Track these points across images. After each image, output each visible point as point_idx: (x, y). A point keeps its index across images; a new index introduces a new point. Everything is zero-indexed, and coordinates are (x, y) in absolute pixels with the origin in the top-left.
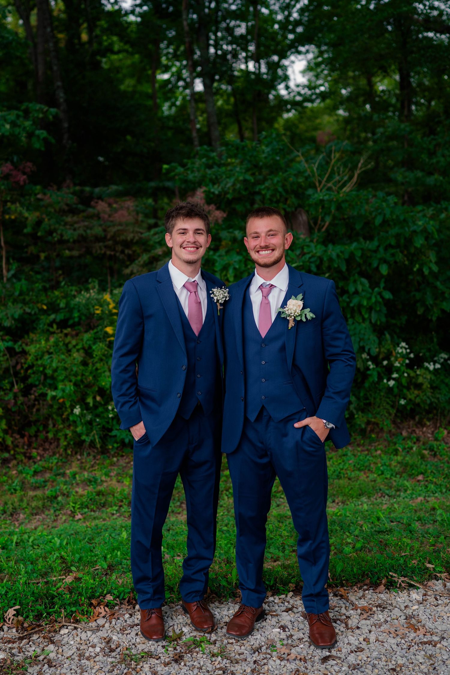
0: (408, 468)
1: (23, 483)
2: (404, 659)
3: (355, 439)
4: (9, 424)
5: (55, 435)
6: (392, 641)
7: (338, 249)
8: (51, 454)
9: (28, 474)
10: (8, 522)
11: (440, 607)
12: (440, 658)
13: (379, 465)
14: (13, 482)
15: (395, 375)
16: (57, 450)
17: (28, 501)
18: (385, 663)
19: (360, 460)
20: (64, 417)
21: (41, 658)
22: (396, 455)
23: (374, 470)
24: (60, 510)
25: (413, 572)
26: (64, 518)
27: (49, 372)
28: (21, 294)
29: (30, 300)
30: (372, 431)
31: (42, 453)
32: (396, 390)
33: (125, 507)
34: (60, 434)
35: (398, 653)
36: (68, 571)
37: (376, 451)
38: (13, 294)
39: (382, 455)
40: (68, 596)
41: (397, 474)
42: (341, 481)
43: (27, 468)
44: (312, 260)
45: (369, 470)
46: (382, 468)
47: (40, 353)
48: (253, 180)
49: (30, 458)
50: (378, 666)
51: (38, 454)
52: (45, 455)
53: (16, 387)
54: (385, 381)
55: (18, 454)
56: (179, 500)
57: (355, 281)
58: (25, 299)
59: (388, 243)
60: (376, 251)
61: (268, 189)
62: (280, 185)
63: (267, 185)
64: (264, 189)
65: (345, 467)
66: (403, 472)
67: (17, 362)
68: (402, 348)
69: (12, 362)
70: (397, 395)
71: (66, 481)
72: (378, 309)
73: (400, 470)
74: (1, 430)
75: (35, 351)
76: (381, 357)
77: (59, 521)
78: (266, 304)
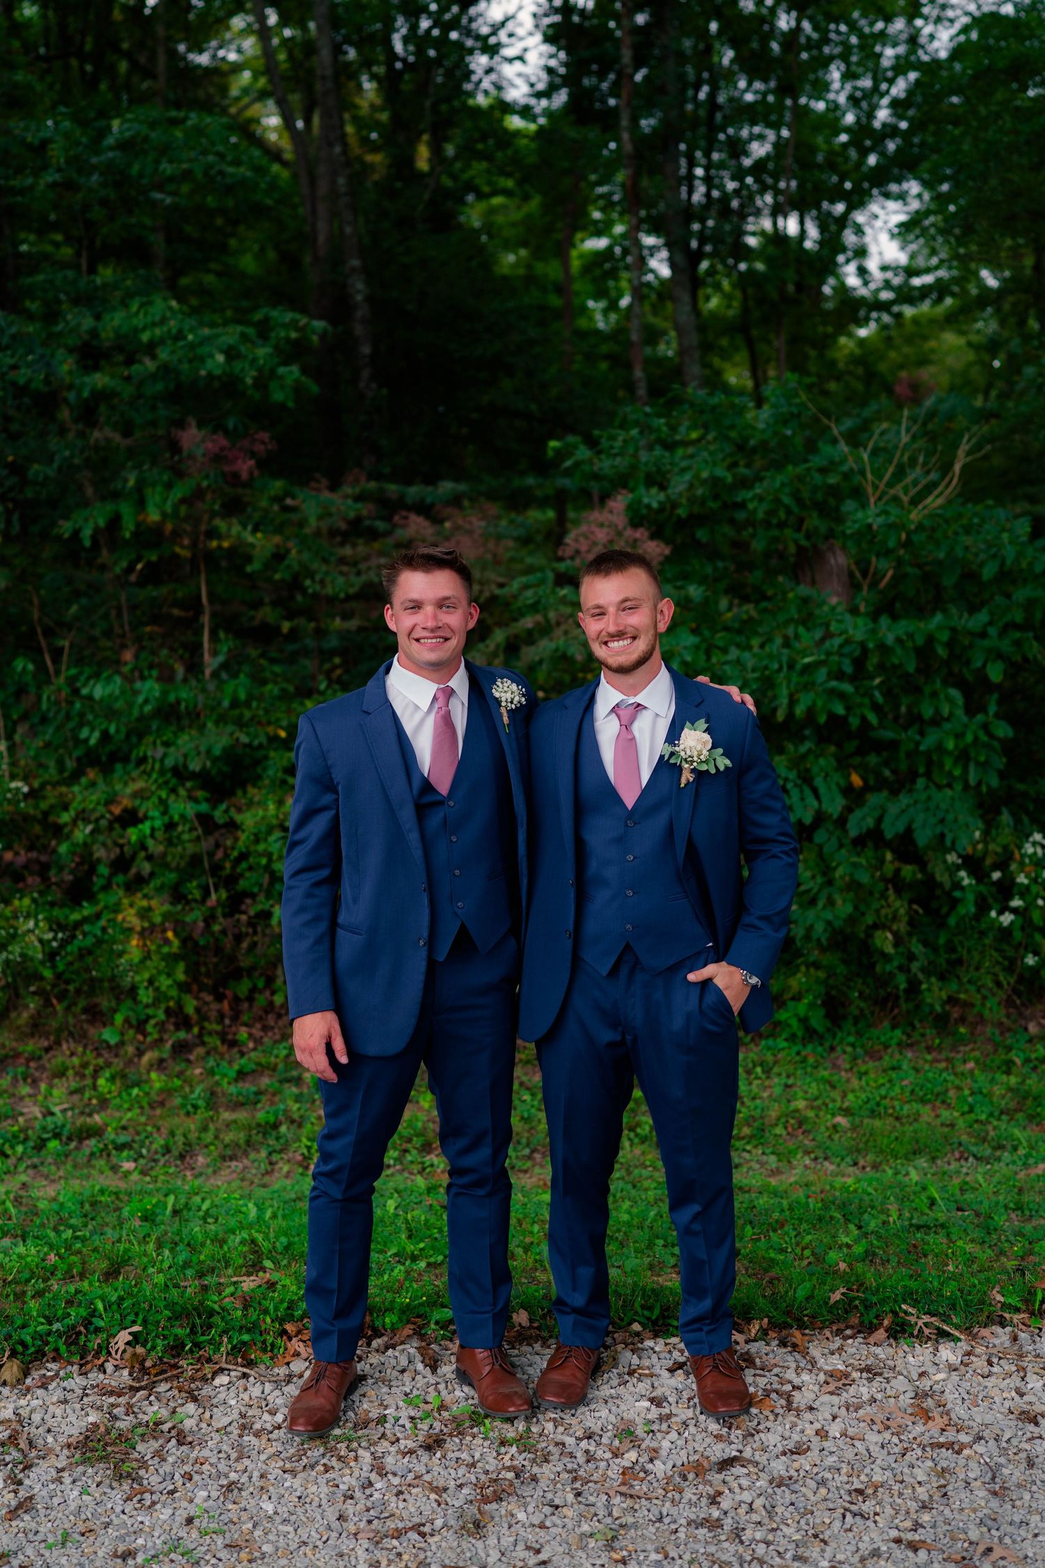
0: (1029, 1102)
1: (213, 1093)
2: (888, 1474)
3: (923, 1035)
4: (192, 971)
6: (873, 1438)
7: (903, 627)
8: (278, 1037)
9: (225, 1075)
10: (172, 1170)
11: (992, 1379)
12: (962, 1476)
13: (967, 1092)
14: (192, 1092)
15: (1016, 903)
17: (217, 1130)
18: (845, 1479)
19: (927, 1080)
21: (166, 1427)
22: (1008, 1073)
23: (953, 1102)
24: (281, 1151)
25: (953, 1307)
26: (286, 1168)
28: (235, 703)
29: (252, 719)
30: (962, 1020)
31: (257, 1032)
32: (1018, 935)
33: (414, 1152)
35: (879, 1462)
36: (255, 1267)
37: (965, 1062)
38: (219, 703)
39: (977, 1072)
40: (239, 1313)
41: (1002, 1113)
42: (878, 1123)
43: (224, 1064)
44: (845, 650)
45: (943, 1102)
46: (970, 1099)
47: (263, 829)
48: (730, 479)
49: (233, 1044)
50: (831, 1484)
51: (250, 1035)
52: (266, 1040)
53: (214, 896)
54: (993, 914)
55: (210, 1034)
56: (528, 1145)
57: (934, 694)
58: (242, 715)
59: (1008, 618)
60: (983, 635)
61: (761, 499)
62: (787, 490)
63: (758, 491)
64: (752, 500)
65: (892, 1094)
66: (1016, 1111)
67: (217, 845)
68: (1034, 844)
69: (207, 844)
70: (1020, 944)
71: (301, 1094)
72: (982, 759)
73: (1012, 1104)
74: (175, 982)
75: (255, 824)
76: (989, 862)
77: (277, 1175)
78: (627, 742)
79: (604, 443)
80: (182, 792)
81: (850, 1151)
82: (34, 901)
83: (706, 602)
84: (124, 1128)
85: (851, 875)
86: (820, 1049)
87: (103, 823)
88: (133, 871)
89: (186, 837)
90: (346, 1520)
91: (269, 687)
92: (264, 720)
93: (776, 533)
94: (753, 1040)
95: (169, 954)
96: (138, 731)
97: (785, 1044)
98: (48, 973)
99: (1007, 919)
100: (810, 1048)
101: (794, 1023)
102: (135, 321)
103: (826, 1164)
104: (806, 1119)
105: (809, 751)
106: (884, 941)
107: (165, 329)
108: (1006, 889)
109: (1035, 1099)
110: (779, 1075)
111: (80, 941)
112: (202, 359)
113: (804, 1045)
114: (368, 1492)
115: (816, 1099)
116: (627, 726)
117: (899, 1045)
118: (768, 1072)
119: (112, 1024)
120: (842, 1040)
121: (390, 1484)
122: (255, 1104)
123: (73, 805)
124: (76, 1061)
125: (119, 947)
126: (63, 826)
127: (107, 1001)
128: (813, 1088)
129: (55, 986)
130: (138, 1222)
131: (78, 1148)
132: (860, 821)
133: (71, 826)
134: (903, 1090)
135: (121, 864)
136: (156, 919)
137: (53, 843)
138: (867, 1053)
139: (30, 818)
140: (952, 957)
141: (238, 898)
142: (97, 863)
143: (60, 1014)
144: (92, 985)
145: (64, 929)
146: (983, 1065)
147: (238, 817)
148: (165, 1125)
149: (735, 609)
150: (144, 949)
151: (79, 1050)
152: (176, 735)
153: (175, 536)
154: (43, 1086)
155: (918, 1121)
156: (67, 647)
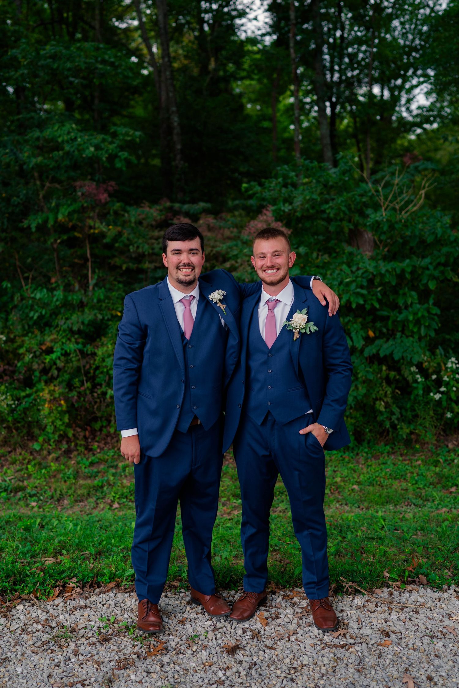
0: (444, 480)
1: (78, 472)
3: (399, 449)
4: (71, 418)
7: (391, 265)
8: (111, 447)
9: (84, 464)
10: (52, 506)
11: (375, 614)
13: (415, 475)
14: (68, 471)
15: (443, 389)
16: (116, 444)
17: (76, 489)
19: (398, 469)
22: (436, 466)
23: (409, 479)
24: (103, 498)
26: (103, 506)
28: (99, 301)
29: (106, 307)
30: (417, 441)
31: (102, 445)
32: (444, 404)
37: (417, 461)
38: (93, 301)
39: (421, 466)
41: (430, 484)
42: (371, 488)
43: (85, 459)
44: (365, 275)
45: (405, 479)
46: (416, 478)
47: (106, 355)
48: (319, 200)
49: (91, 450)
51: (98, 446)
52: (106, 449)
53: (86, 385)
55: (80, 446)
57: (404, 294)
58: (101, 306)
59: (438, 260)
60: (428, 269)
61: (332, 208)
62: (343, 204)
63: (331, 205)
64: (328, 208)
65: (381, 475)
66: (438, 483)
67: (87, 362)
68: (452, 362)
69: (82, 362)
70: (445, 408)
71: (116, 473)
72: (427, 324)
73: (436, 480)
74: (64, 423)
75: (103, 353)
76: (431, 371)
77: (99, 509)
78: (271, 317)
79: (267, 185)
80: (73, 340)
81: (357, 501)
82: (6, 387)
83: (307, 254)
84: (36, 487)
85: (366, 376)
86: (352, 454)
87: (38, 353)
88: (50, 374)
89: (74, 359)
90: (51, 678)
91: (114, 293)
92: (111, 307)
93: (339, 223)
95: (62, 411)
96: (55, 313)
98: (10, 419)
99: (437, 396)
100: (347, 454)
102: (55, 133)
103: (346, 507)
104: (340, 486)
105: (349, 321)
106: (381, 406)
107: (69, 137)
108: (439, 382)
109: (446, 478)
110: (331, 466)
111: (24, 405)
112: (84, 150)
113: (344, 452)
114: (67, 663)
115: (346, 477)
116: (271, 310)
117: (388, 453)
119: (37, 441)
120: (362, 450)
121: (78, 660)
122: (95, 477)
123: (25, 345)
124: (21, 457)
125: (41, 408)
126: (20, 355)
127: (36, 431)
128: (345, 472)
129: (14, 424)
130: (22, 531)
131: (14, 496)
132: (370, 351)
133: (24, 354)
134: (386, 473)
135: (45, 371)
136: (57, 395)
137: (16, 362)
138: (373, 456)
139: (7, 351)
140: (413, 413)
141: (95, 386)
142: (34, 371)
143: (16, 437)
144: (30, 424)
145: (18, 399)
146: (425, 462)
147: (96, 351)
148: (54, 486)
149: (320, 257)
150: (50, 408)
151: (23, 452)
152: (71, 315)
153: (74, 228)
154: (5, 468)
155: (391, 488)
156: (31, 276)
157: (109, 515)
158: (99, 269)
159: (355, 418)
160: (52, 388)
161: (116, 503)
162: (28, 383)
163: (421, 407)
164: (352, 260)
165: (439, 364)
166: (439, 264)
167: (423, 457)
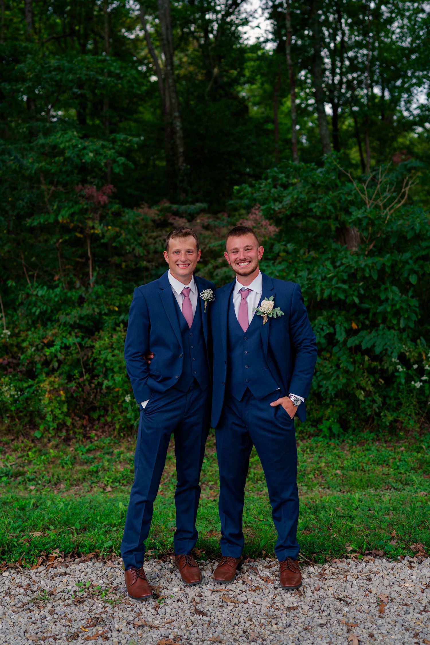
0: (425, 465)
1: (75, 458)
3: (384, 436)
5: (112, 419)
8: (107, 435)
9: (82, 451)
10: (49, 490)
13: (397, 460)
14: (66, 458)
15: (424, 378)
16: (112, 433)
17: (72, 474)
19: (382, 455)
20: (119, 404)
22: (418, 452)
23: (391, 464)
24: (97, 482)
26: (96, 489)
27: (108, 364)
29: (104, 302)
31: (99, 434)
34: (116, 419)
37: (401, 447)
39: (404, 452)
41: (412, 469)
42: (354, 473)
43: (83, 446)
44: (346, 270)
46: (398, 463)
47: (103, 348)
48: (307, 199)
49: (89, 438)
51: (96, 434)
52: (103, 436)
53: (85, 377)
55: (78, 434)
57: (386, 289)
58: (99, 301)
59: (418, 255)
60: (408, 263)
61: (319, 207)
62: (329, 203)
63: (317, 204)
64: (315, 207)
65: (364, 461)
66: (419, 469)
67: (85, 355)
69: (81, 355)
71: (111, 459)
72: (406, 316)
73: (416, 465)
74: (62, 412)
75: (100, 346)
76: (412, 360)
77: (93, 492)
78: (244, 305)
79: (257, 186)
80: (73, 334)
81: (339, 485)
82: (10, 379)
83: (295, 251)
84: (35, 472)
85: (347, 366)
86: (337, 441)
87: (40, 347)
88: (51, 366)
89: (73, 352)
90: (27, 633)
91: (112, 290)
92: (109, 303)
93: (326, 221)
94: (309, 437)
95: (61, 401)
96: (57, 309)
97: (322, 439)
98: (13, 408)
100: (333, 440)
101: (325, 430)
102: (58, 140)
103: (328, 490)
104: (324, 471)
105: (334, 313)
106: (361, 395)
107: (70, 143)
108: (420, 372)
109: (428, 463)
110: (317, 452)
111: (26, 394)
112: (84, 156)
113: (330, 439)
115: (330, 462)
116: (244, 299)
117: (373, 440)
118: (312, 451)
119: (38, 429)
120: (348, 437)
122: (91, 463)
123: (28, 339)
124: (22, 445)
125: (41, 398)
126: (24, 348)
127: (38, 420)
128: (330, 458)
129: (17, 414)
130: (16, 510)
131: (14, 481)
132: (352, 342)
133: (27, 348)
134: (369, 459)
135: (46, 363)
136: (56, 386)
137: (19, 355)
138: (358, 443)
139: (12, 345)
140: (397, 401)
141: (93, 377)
142: (36, 363)
143: (18, 425)
144: (31, 414)
145: (22, 390)
146: (408, 449)
147: (94, 344)
148: (51, 471)
149: (307, 254)
150: (50, 399)
151: (25, 440)
152: (71, 311)
153: (75, 229)
154: (7, 455)
155: (373, 473)
156: (35, 275)
157: (101, 498)
158: (99, 267)
159: (340, 406)
160: (52, 379)
161: (109, 487)
162: (31, 374)
163: (404, 396)
164: (337, 256)
165: (420, 355)
166: (419, 258)
167: (407, 444)
